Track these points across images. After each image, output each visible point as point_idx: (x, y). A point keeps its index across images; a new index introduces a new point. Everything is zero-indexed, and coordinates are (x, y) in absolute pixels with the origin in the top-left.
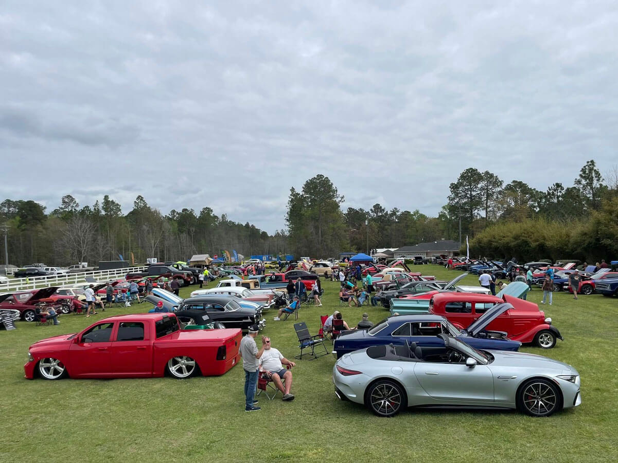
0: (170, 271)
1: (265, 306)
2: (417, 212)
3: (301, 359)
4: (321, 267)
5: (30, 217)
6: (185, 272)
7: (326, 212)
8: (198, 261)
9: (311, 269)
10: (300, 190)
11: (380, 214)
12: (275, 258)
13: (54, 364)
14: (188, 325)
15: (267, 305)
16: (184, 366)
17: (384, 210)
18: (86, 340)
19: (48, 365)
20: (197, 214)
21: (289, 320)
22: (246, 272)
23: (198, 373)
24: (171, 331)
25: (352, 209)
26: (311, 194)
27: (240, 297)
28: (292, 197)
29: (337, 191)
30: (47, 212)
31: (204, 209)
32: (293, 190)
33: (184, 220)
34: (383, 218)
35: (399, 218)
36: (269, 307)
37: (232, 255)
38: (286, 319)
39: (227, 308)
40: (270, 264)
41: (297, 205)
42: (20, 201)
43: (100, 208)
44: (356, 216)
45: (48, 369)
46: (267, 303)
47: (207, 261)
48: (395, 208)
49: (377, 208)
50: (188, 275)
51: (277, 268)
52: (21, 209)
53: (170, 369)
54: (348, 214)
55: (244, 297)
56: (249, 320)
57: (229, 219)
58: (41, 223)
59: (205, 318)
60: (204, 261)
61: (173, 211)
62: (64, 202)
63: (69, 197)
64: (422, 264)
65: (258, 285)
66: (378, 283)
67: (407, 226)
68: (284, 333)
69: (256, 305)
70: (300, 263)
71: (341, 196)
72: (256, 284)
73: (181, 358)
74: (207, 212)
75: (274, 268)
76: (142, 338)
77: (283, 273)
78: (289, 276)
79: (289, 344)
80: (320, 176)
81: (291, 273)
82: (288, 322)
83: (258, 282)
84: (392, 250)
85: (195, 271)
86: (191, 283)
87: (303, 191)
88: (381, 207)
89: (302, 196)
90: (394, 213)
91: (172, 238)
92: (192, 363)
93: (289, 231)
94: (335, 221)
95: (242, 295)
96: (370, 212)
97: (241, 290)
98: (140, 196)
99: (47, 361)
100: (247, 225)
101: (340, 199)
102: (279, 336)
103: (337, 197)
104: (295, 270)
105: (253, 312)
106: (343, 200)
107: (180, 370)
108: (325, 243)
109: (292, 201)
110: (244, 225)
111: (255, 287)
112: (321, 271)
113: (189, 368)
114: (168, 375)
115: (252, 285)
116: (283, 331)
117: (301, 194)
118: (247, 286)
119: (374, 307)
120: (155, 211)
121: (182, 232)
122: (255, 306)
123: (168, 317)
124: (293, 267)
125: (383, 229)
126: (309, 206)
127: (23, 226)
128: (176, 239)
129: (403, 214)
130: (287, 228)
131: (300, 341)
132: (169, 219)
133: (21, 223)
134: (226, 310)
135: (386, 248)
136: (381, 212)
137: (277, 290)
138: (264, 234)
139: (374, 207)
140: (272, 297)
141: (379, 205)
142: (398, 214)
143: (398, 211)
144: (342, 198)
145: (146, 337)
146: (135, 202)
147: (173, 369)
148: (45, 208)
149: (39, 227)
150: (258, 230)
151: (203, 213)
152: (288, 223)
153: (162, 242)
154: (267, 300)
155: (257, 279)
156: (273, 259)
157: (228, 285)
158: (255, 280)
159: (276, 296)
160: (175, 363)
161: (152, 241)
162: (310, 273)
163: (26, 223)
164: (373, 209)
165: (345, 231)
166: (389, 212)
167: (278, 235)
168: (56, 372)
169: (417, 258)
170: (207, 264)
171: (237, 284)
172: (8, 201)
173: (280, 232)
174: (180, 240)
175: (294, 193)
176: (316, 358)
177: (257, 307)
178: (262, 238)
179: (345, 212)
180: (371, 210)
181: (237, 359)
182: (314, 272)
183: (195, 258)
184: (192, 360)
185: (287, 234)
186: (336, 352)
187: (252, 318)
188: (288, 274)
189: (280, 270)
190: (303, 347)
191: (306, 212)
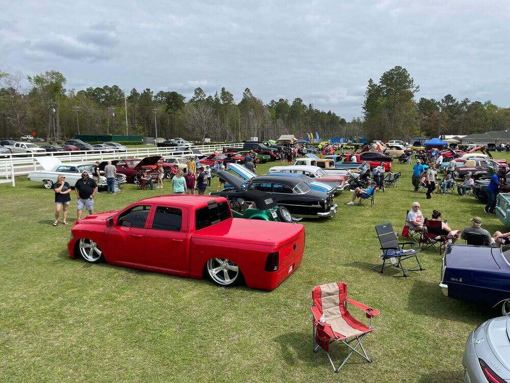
0: (260, 148)
1: (338, 188)
2: (489, 102)
3: (382, 272)
4: (394, 150)
5: (173, 104)
6: (272, 149)
7: (400, 101)
8: (284, 140)
9: (385, 151)
10: (377, 82)
11: (451, 104)
12: (351, 140)
13: (93, 245)
14: (249, 208)
15: (340, 186)
16: (225, 271)
17: (454, 100)
18: (124, 223)
19: (88, 245)
20: (290, 103)
21: (363, 205)
22: (324, 151)
23: (241, 282)
24: (220, 220)
25: (424, 99)
26: (388, 85)
27: (313, 176)
28: (370, 88)
29: (413, 81)
30: (186, 101)
31: (296, 99)
32: (371, 81)
33: (280, 108)
34: (453, 108)
35: (470, 108)
36: (342, 189)
37: (315, 137)
38: (360, 204)
39: (296, 189)
40: (347, 145)
41: (374, 94)
42: (169, 93)
43: (219, 98)
44: (427, 105)
45: (88, 250)
46: (340, 184)
47: (292, 141)
48: (466, 99)
49: (449, 98)
50: (274, 152)
51: (352, 149)
52: (169, 98)
53: (210, 271)
54: (420, 104)
55: (317, 177)
56: (319, 206)
57: (314, 108)
58: (181, 108)
59: (268, 201)
60: (290, 141)
61: (273, 101)
62: (196, 93)
63: (199, 89)
64: (495, 151)
65: (333, 165)
66: (461, 169)
67: (476, 115)
68: (357, 224)
69: (329, 188)
70: (375, 145)
71: (416, 86)
72: (331, 164)
73: (223, 260)
74: (298, 101)
75: (349, 149)
76: (178, 229)
77: (358, 153)
78: (364, 157)
79: (364, 241)
80: (398, 68)
81: (365, 154)
82: (362, 208)
83: (333, 162)
84: (461, 137)
85: (281, 148)
86: (277, 158)
87: (380, 82)
88: (452, 98)
89: (379, 86)
90: (464, 103)
91: (271, 122)
92: (235, 268)
93: (365, 118)
94: (407, 109)
95: (315, 175)
96: (441, 102)
97: (314, 169)
98: (247, 88)
99: (87, 241)
100: (330, 112)
101: (415, 89)
102: (352, 226)
103: (413, 87)
104: (370, 151)
105: (324, 196)
106: (418, 90)
107: (221, 274)
108: (397, 129)
109: (370, 91)
110: (327, 113)
111: (330, 166)
112: (394, 153)
113: (231, 274)
114: (206, 278)
115: (327, 165)
116: (357, 219)
117: (378, 85)
118: (322, 165)
119: (461, 197)
120: (259, 101)
121: (278, 118)
122: (327, 188)
123: (215, 203)
124: (367, 149)
125: (452, 118)
126: (384, 96)
127: (170, 110)
128: (273, 123)
129: (473, 104)
130: (364, 115)
131: (382, 249)
132: (270, 107)
133: (168, 108)
134: (295, 192)
135: (453, 135)
136: (452, 102)
137: (352, 170)
138: (343, 120)
139: (446, 97)
140: (346, 178)
141: (451, 95)
142: (469, 104)
143: (469, 102)
144: (418, 87)
145: (184, 226)
146: (244, 93)
147: (213, 272)
148: (185, 98)
149: (179, 112)
150: (338, 118)
151: (294, 102)
152: (364, 111)
153: (263, 126)
154: (340, 181)
155: (332, 158)
156: (349, 141)
157: (303, 163)
158: (330, 159)
159: (351, 177)
160: (216, 265)
161: (255, 124)
162: (384, 155)
163: (171, 108)
164: (444, 99)
165: (416, 119)
166: (460, 102)
167: (354, 122)
168: (95, 254)
169: (489, 145)
170: (292, 143)
171: (313, 163)
172: (161, 92)
173: (356, 119)
174: (276, 124)
175: (372, 84)
176: (405, 276)
177: (329, 190)
178: (340, 124)
179: (418, 101)
180: (443, 100)
181: (295, 265)
182: (387, 154)
183: (283, 137)
184: (235, 265)
185: (362, 120)
186: (446, 286)
187: (322, 204)
188: (362, 154)
189: (355, 151)
190: (386, 257)
191: (382, 101)
